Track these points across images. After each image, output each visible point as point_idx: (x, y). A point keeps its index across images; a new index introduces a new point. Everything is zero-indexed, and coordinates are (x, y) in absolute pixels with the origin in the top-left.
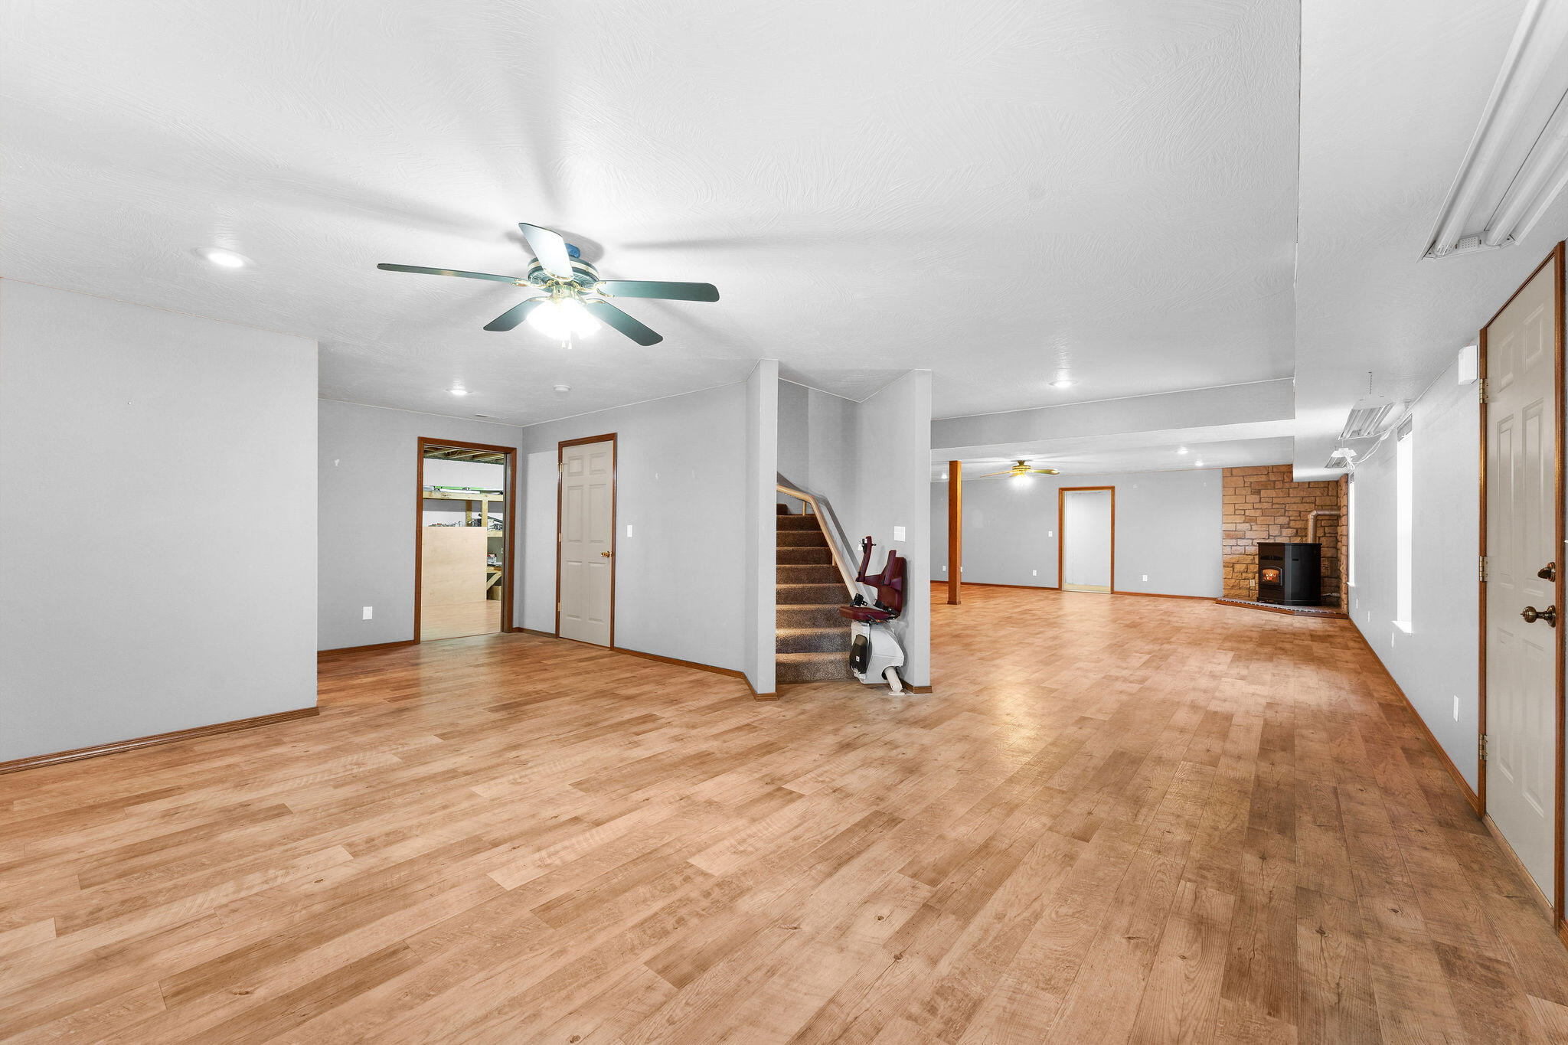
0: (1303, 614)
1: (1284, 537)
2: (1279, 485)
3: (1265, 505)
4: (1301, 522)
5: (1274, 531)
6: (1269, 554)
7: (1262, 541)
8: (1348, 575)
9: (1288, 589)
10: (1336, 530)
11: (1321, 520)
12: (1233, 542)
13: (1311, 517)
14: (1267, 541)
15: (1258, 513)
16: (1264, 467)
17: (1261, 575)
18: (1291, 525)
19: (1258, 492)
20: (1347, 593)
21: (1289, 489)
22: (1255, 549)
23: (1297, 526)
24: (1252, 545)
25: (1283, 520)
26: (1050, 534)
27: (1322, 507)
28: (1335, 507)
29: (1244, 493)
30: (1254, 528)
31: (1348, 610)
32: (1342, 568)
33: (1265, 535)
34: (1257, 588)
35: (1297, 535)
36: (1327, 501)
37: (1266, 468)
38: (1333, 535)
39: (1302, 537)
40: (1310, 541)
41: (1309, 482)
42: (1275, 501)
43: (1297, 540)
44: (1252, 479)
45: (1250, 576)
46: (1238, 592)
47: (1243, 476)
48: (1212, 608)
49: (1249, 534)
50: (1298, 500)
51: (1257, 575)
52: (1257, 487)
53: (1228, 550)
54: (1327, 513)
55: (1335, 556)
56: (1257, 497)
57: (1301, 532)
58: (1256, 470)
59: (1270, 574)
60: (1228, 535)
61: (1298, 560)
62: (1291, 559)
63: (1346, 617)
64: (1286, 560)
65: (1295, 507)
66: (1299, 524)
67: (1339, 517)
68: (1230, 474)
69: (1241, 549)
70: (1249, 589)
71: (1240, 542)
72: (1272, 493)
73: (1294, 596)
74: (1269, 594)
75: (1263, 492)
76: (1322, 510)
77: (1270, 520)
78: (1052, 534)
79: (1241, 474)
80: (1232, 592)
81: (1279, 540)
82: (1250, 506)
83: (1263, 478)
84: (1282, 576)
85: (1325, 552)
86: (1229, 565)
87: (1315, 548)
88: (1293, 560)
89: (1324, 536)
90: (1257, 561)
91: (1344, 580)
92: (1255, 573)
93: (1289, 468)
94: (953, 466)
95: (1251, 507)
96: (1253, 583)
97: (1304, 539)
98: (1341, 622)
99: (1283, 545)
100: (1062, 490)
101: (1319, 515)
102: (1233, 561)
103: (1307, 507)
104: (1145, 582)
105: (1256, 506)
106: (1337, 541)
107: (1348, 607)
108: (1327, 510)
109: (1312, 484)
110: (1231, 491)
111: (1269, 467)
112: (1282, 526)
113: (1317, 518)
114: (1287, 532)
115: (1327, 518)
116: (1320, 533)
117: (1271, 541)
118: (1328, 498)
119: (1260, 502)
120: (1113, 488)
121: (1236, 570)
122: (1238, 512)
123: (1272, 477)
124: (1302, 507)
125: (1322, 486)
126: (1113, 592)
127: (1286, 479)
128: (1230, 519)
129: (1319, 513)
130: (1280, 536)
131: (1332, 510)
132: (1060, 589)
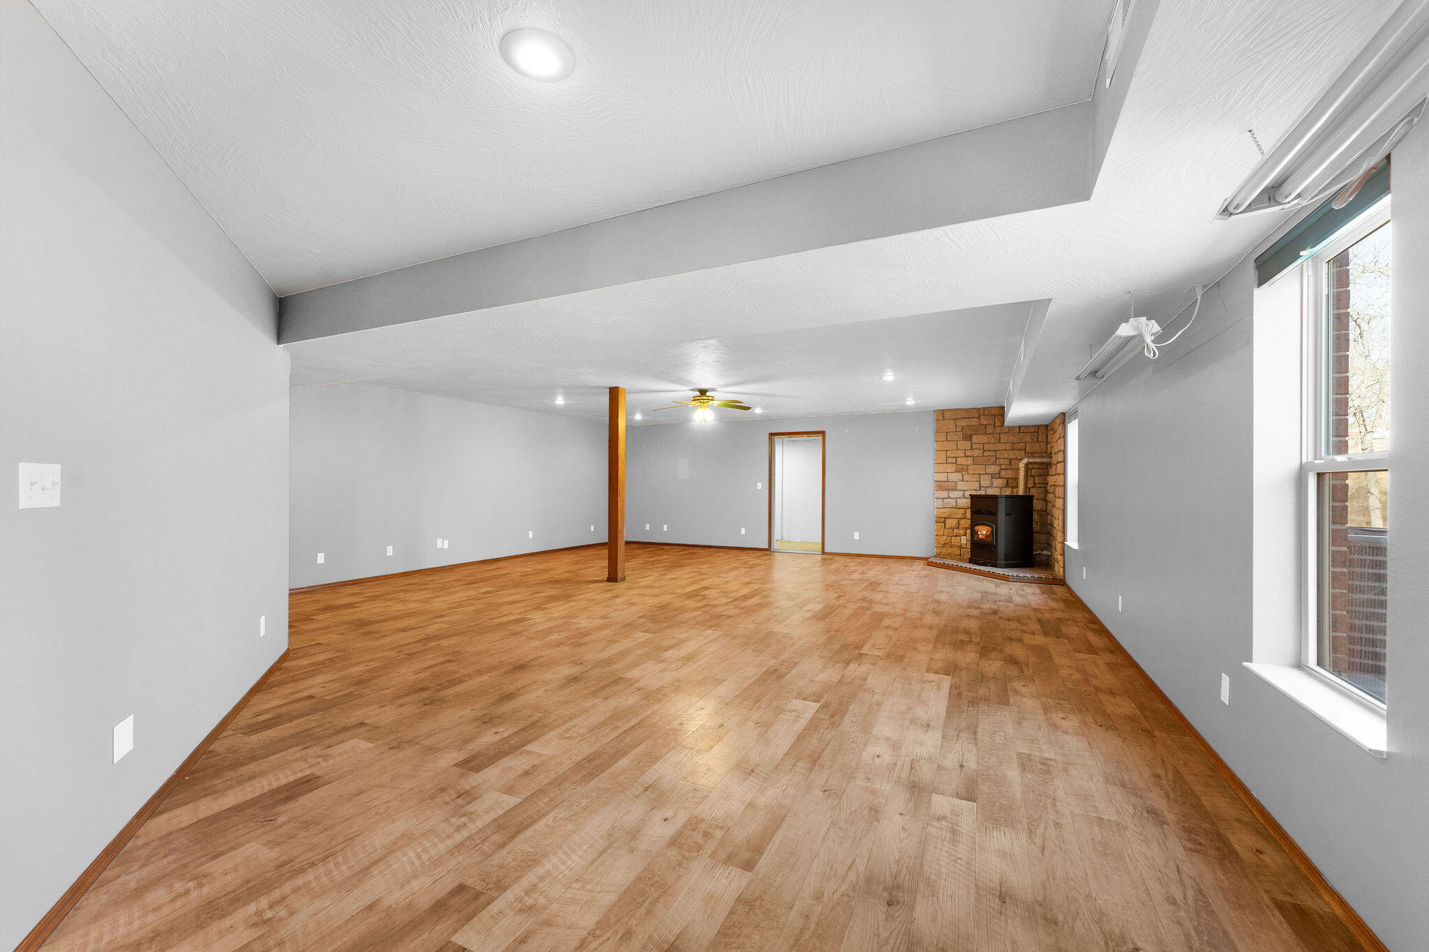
0: (1018, 580)
1: (994, 488)
2: (990, 430)
3: (977, 453)
4: (1011, 471)
5: (986, 481)
6: (982, 507)
7: (974, 493)
8: (1064, 532)
9: (1002, 548)
10: (1046, 479)
11: (1031, 469)
12: (945, 494)
13: (1022, 465)
14: (979, 493)
15: (970, 461)
16: (976, 409)
17: (974, 533)
18: (1002, 474)
19: (968, 438)
20: (1063, 554)
21: (1000, 434)
22: (966, 502)
23: (1007, 476)
24: (964, 497)
25: (994, 469)
26: (759, 486)
27: (1032, 454)
28: (1045, 455)
29: (955, 438)
30: (966, 478)
31: (1064, 574)
32: (1057, 524)
33: (976, 486)
34: (969, 546)
35: (1007, 485)
36: (1037, 447)
37: (978, 410)
38: (1043, 486)
39: (1012, 487)
40: (1021, 492)
41: (1020, 427)
42: (987, 447)
43: (1008, 492)
44: (964, 423)
45: (962, 532)
46: (950, 550)
47: (955, 420)
48: (924, 572)
49: (961, 485)
50: (1008, 446)
51: (969, 531)
52: (969, 432)
53: (940, 503)
54: (1038, 460)
55: (1044, 509)
56: (969, 443)
57: (1012, 482)
58: (968, 413)
59: (983, 531)
60: (941, 486)
61: (1010, 515)
62: (1004, 515)
63: (1062, 582)
64: (999, 514)
65: (1006, 454)
66: (1009, 474)
67: (1049, 465)
68: (943, 415)
69: (952, 502)
70: (961, 547)
71: (953, 494)
72: (984, 439)
73: (1007, 557)
74: (981, 554)
75: (974, 437)
76: (1033, 457)
77: (981, 469)
78: (761, 486)
79: (953, 417)
80: (944, 551)
81: (990, 492)
82: (961, 453)
83: (974, 422)
84: (995, 534)
85: (1037, 505)
86: (941, 520)
87: (1027, 500)
88: (1007, 515)
89: (1034, 487)
90: (969, 515)
91: (1059, 538)
92: (966, 529)
93: (1001, 412)
94: (614, 393)
95: (962, 455)
96: (965, 540)
97: (1015, 491)
98: (1058, 589)
99: (994, 498)
100: (772, 435)
101: (1031, 463)
102: (945, 516)
103: (1018, 454)
104: (856, 541)
105: (968, 453)
106: (1047, 492)
107: (1064, 570)
108: (1038, 457)
109: (1023, 428)
110: (943, 435)
111: (980, 409)
112: (993, 476)
113: (1027, 465)
114: (998, 482)
115: (1036, 467)
116: (1030, 484)
117: (982, 493)
118: (1038, 444)
119: (972, 448)
120: (823, 433)
121: (947, 526)
122: (949, 460)
123: (984, 422)
124: (1012, 455)
125: (1032, 430)
126: (823, 553)
127: (998, 423)
128: (943, 467)
129: (1031, 460)
130: (991, 486)
131: (1042, 457)
132: (769, 549)
